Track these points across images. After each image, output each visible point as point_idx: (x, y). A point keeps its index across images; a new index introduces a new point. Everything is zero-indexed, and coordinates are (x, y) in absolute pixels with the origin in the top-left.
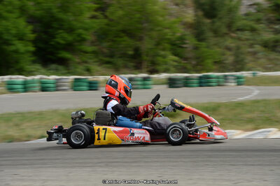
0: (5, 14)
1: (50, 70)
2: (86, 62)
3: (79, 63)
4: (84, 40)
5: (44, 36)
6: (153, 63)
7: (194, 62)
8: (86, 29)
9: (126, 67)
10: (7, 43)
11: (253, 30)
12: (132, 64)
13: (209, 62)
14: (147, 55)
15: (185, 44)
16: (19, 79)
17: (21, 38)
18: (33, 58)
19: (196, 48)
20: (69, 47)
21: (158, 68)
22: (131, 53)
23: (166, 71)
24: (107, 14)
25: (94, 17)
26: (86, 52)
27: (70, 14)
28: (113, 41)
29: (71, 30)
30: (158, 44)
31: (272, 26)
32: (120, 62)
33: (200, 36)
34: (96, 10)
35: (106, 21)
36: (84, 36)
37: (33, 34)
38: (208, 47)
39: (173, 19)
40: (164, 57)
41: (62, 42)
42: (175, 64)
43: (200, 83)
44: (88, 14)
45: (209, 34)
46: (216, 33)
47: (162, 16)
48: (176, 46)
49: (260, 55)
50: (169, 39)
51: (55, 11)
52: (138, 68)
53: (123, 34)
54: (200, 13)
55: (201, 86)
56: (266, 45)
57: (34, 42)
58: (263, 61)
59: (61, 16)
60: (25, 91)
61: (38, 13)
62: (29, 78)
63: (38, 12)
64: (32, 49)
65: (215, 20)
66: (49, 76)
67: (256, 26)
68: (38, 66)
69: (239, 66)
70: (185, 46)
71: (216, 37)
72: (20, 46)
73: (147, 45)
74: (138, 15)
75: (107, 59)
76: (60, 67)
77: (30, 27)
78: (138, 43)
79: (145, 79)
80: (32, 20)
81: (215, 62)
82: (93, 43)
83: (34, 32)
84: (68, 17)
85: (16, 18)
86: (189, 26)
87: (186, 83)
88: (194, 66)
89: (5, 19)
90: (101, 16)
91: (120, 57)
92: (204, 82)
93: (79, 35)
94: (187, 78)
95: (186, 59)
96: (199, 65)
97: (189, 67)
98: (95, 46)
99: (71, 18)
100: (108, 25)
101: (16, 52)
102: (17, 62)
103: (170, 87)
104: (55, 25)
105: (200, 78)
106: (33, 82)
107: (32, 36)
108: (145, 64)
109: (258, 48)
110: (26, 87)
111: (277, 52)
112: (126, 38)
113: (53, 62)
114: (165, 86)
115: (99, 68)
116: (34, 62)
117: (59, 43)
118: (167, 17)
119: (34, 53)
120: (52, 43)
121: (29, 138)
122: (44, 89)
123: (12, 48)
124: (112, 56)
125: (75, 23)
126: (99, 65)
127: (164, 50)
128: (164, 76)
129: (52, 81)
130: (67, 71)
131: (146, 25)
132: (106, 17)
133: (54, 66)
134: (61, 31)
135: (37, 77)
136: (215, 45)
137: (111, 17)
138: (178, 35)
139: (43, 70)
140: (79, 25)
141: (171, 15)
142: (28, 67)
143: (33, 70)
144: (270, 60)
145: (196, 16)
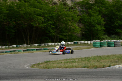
5: (109, 23)
10: (93, 26)
16: (98, 42)
17: (99, 24)
18: (104, 33)
37: (104, 22)
41: (117, 25)
51: (114, 11)
57: (104, 25)
59: (117, 13)
60: (101, 47)
62: (103, 41)
63: (106, 12)
64: (104, 28)
66: (111, 40)
68: (107, 36)
72: (99, 27)
76: (116, 36)
77: (103, 19)
80: (104, 16)
101: (97, 30)
102: (97, 35)
104: (114, 17)
106: (104, 43)
110: (101, 45)
113: (113, 34)
117: (116, 26)
120: (112, 26)
121: (104, 66)
122: (109, 46)
123: (96, 28)
133: (113, 36)
134: (116, 20)
139: (109, 38)
142: (102, 36)
143: (104, 37)
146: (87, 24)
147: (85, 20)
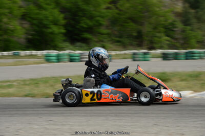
0: (45, 6)
1: (76, 46)
2: (102, 41)
3: (97, 42)
4: (100, 25)
5: (72, 22)
6: (152, 42)
7: (182, 42)
8: (102, 17)
9: (131, 45)
10: (46, 27)
12: (136, 43)
13: (193, 41)
14: (147, 37)
15: (175, 28)
16: (54, 53)
17: (55, 23)
18: (64, 38)
19: (183, 31)
20: (90, 30)
21: (155, 45)
22: (135, 34)
23: (161, 48)
24: (118, 6)
25: (108, 8)
26: (102, 34)
27: (91, 6)
28: (122, 25)
29: (91, 18)
30: (155, 28)
32: (127, 41)
33: (186, 22)
34: (110, 3)
35: (117, 11)
36: (101, 22)
38: (192, 30)
39: (167, 10)
40: (160, 37)
41: (85, 26)
42: (168, 42)
43: (187, 57)
44: (104, 6)
45: (194, 21)
46: (199, 19)
47: (158, 7)
48: (169, 30)
50: (163, 24)
51: (80, 3)
52: (140, 45)
53: (129, 21)
54: (187, 5)
55: (187, 59)
57: (65, 26)
59: (85, 7)
60: (59, 62)
61: (68, 5)
62: (61, 52)
64: (63, 31)
65: (198, 10)
66: (74, 51)
68: (67, 44)
70: (175, 29)
71: (199, 23)
72: (55, 29)
73: (146, 29)
74: (140, 7)
75: (117, 39)
76: (84, 45)
77: (62, 16)
78: (140, 27)
79: (145, 54)
80: (63, 10)
81: (198, 42)
82: (107, 27)
83: (65, 18)
84: (90, 8)
85: (53, 9)
86: (178, 15)
87: (176, 57)
88: (182, 44)
89: (45, 9)
90: (113, 7)
91: (127, 38)
92: (189, 56)
93: (97, 21)
94: (176, 54)
95: (176, 39)
96: (186, 44)
97: (178, 45)
98: (109, 29)
99: (92, 9)
100: (118, 14)
101: (52, 33)
102: (53, 41)
103: (164, 60)
104: (80, 14)
105: (187, 53)
106: (64, 55)
107: (63, 22)
108: (145, 43)
110: (59, 59)
112: (132, 24)
113: (78, 41)
114: (160, 59)
115: (111, 46)
116: (65, 41)
117: (83, 27)
118: (162, 8)
119: (65, 34)
120: (78, 27)
122: (71, 61)
123: (50, 30)
124: (121, 37)
125: (94, 12)
126: (112, 44)
127: (159, 32)
128: (159, 51)
129: (77, 55)
130: (88, 48)
131: (146, 14)
132: (117, 8)
133: (79, 44)
134: (84, 18)
135: (67, 52)
136: (199, 29)
137: (121, 8)
138: (170, 21)
139: (71, 47)
140: (98, 14)
141: (165, 6)
142: (60, 44)
143: (64, 46)
145: (184, 7)
146: (35, 22)
147: (33, 16)
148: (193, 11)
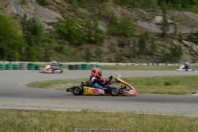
11: (49, 42)
13: (35, 56)
15: (21, 47)
19: (28, 49)
31: (58, 40)
33: (30, 44)
40: (14, 53)
45: (34, 43)
49: (54, 54)
54: (30, 33)
56: (56, 49)
58: (55, 57)
67: (51, 40)
69: (46, 59)
97: (23, 58)
108: (6, 56)
109: (52, 51)
111: (61, 53)
144: (59, 57)
148: (33, 36)
